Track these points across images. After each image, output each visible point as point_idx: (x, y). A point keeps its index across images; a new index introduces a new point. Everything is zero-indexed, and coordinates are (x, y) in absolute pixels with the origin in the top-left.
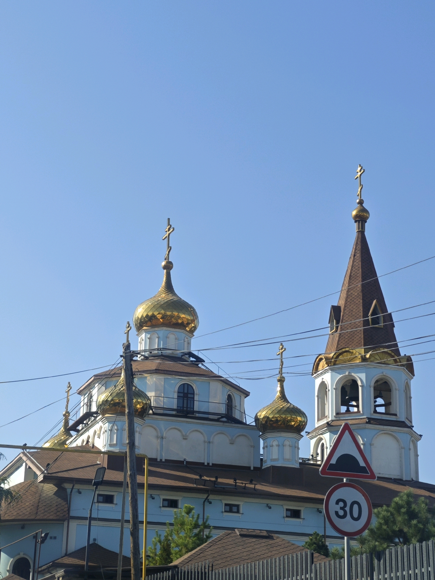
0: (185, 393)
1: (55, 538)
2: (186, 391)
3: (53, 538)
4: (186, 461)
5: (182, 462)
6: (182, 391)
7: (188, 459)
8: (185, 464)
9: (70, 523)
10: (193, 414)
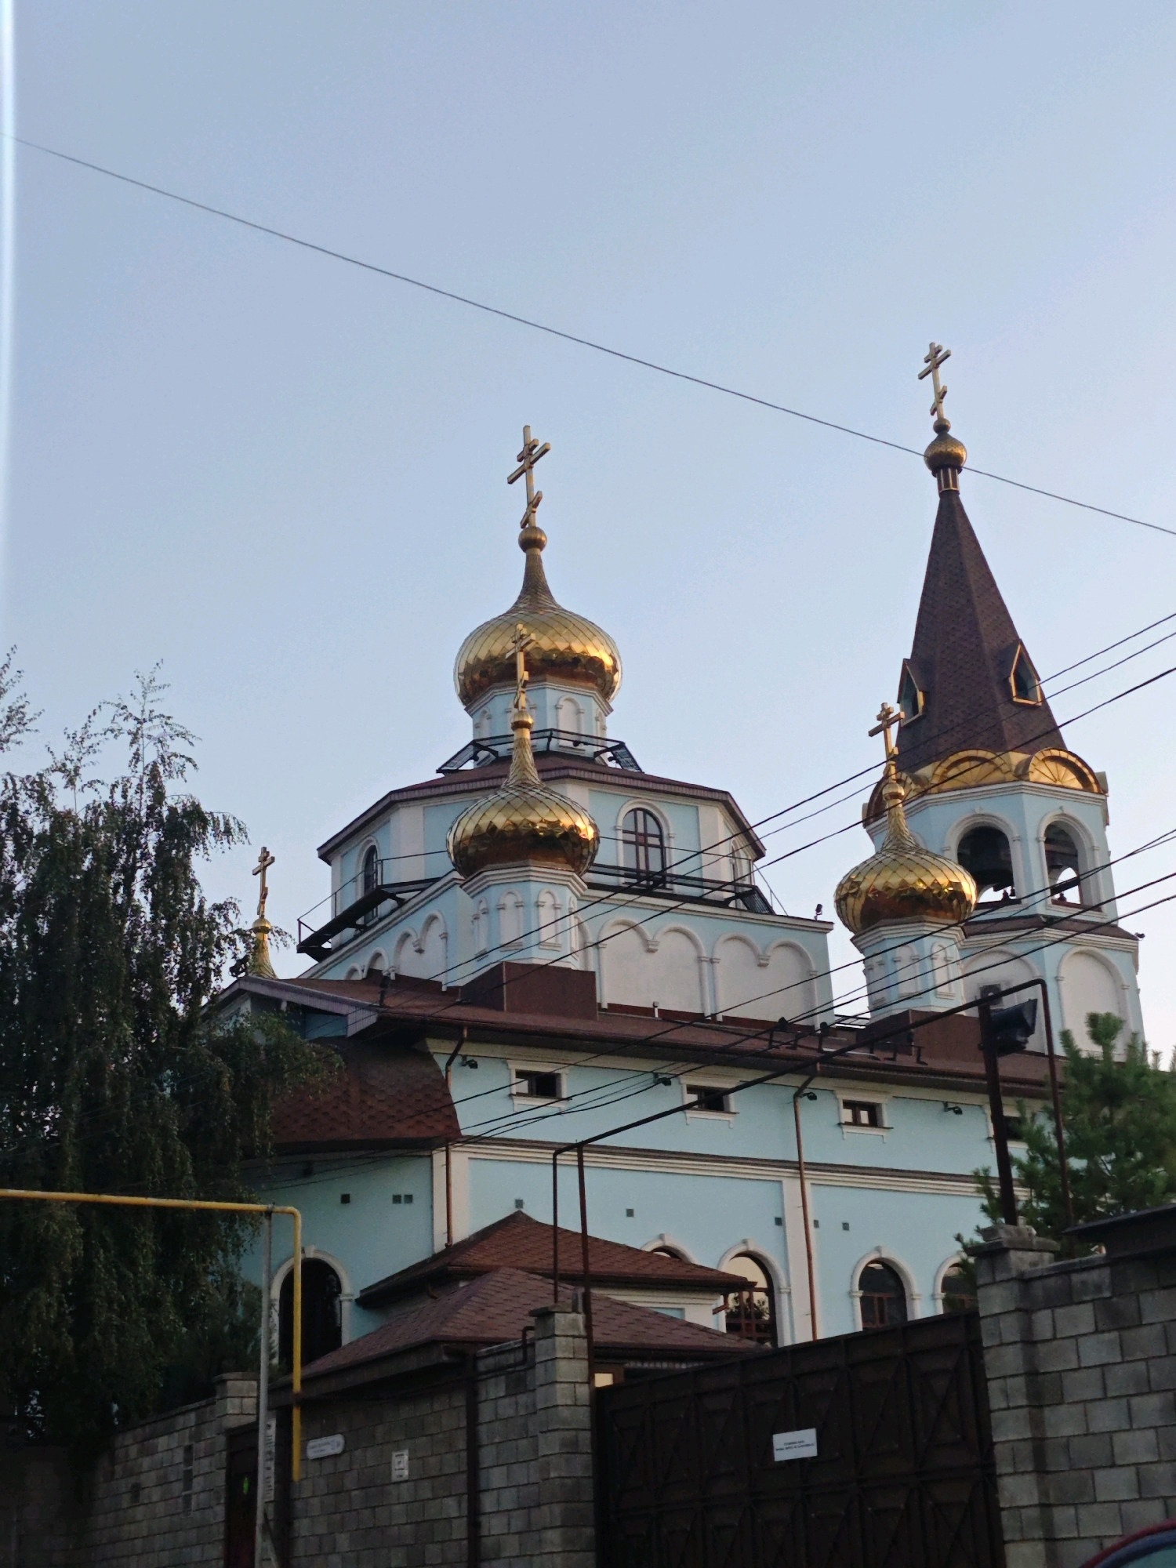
0: (641, 834)
1: (409, 1199)
2: (641, 830)
3: (403, 1199)
4: (659, 1010)
5: (649, 1011)
6: (632, 829)
7: (664, 1005)
8: (657, 1016)
9: (454, 1157)
10: (664, 887)
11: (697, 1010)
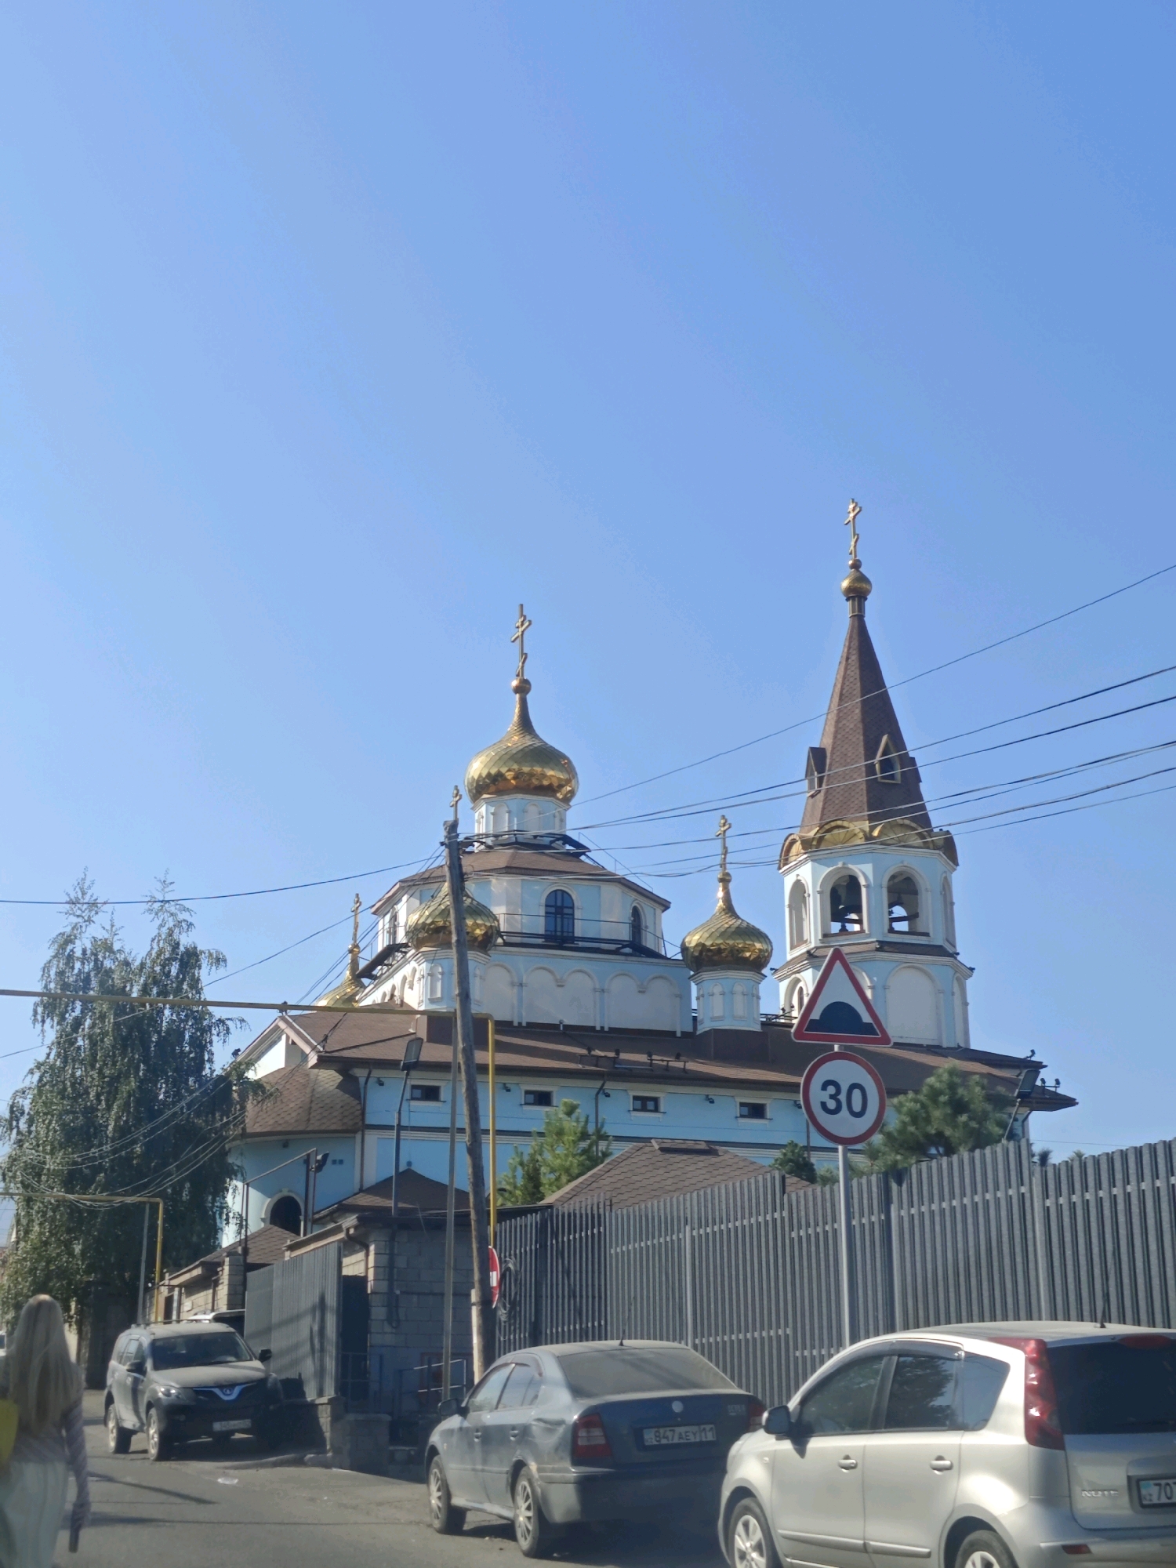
0: (559, 907)
1: (341, 1162)
2: (559, 904)
3: (337, 1162)
4: (563, 1025)
5: (556, 1026)
6: (553, 904)
7: (567, 1022)
8: (561, 1029)
9: (367, 1137)
10: (573, 943)
11: (591, 1024)
